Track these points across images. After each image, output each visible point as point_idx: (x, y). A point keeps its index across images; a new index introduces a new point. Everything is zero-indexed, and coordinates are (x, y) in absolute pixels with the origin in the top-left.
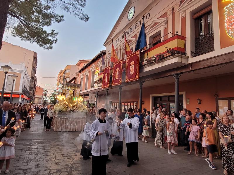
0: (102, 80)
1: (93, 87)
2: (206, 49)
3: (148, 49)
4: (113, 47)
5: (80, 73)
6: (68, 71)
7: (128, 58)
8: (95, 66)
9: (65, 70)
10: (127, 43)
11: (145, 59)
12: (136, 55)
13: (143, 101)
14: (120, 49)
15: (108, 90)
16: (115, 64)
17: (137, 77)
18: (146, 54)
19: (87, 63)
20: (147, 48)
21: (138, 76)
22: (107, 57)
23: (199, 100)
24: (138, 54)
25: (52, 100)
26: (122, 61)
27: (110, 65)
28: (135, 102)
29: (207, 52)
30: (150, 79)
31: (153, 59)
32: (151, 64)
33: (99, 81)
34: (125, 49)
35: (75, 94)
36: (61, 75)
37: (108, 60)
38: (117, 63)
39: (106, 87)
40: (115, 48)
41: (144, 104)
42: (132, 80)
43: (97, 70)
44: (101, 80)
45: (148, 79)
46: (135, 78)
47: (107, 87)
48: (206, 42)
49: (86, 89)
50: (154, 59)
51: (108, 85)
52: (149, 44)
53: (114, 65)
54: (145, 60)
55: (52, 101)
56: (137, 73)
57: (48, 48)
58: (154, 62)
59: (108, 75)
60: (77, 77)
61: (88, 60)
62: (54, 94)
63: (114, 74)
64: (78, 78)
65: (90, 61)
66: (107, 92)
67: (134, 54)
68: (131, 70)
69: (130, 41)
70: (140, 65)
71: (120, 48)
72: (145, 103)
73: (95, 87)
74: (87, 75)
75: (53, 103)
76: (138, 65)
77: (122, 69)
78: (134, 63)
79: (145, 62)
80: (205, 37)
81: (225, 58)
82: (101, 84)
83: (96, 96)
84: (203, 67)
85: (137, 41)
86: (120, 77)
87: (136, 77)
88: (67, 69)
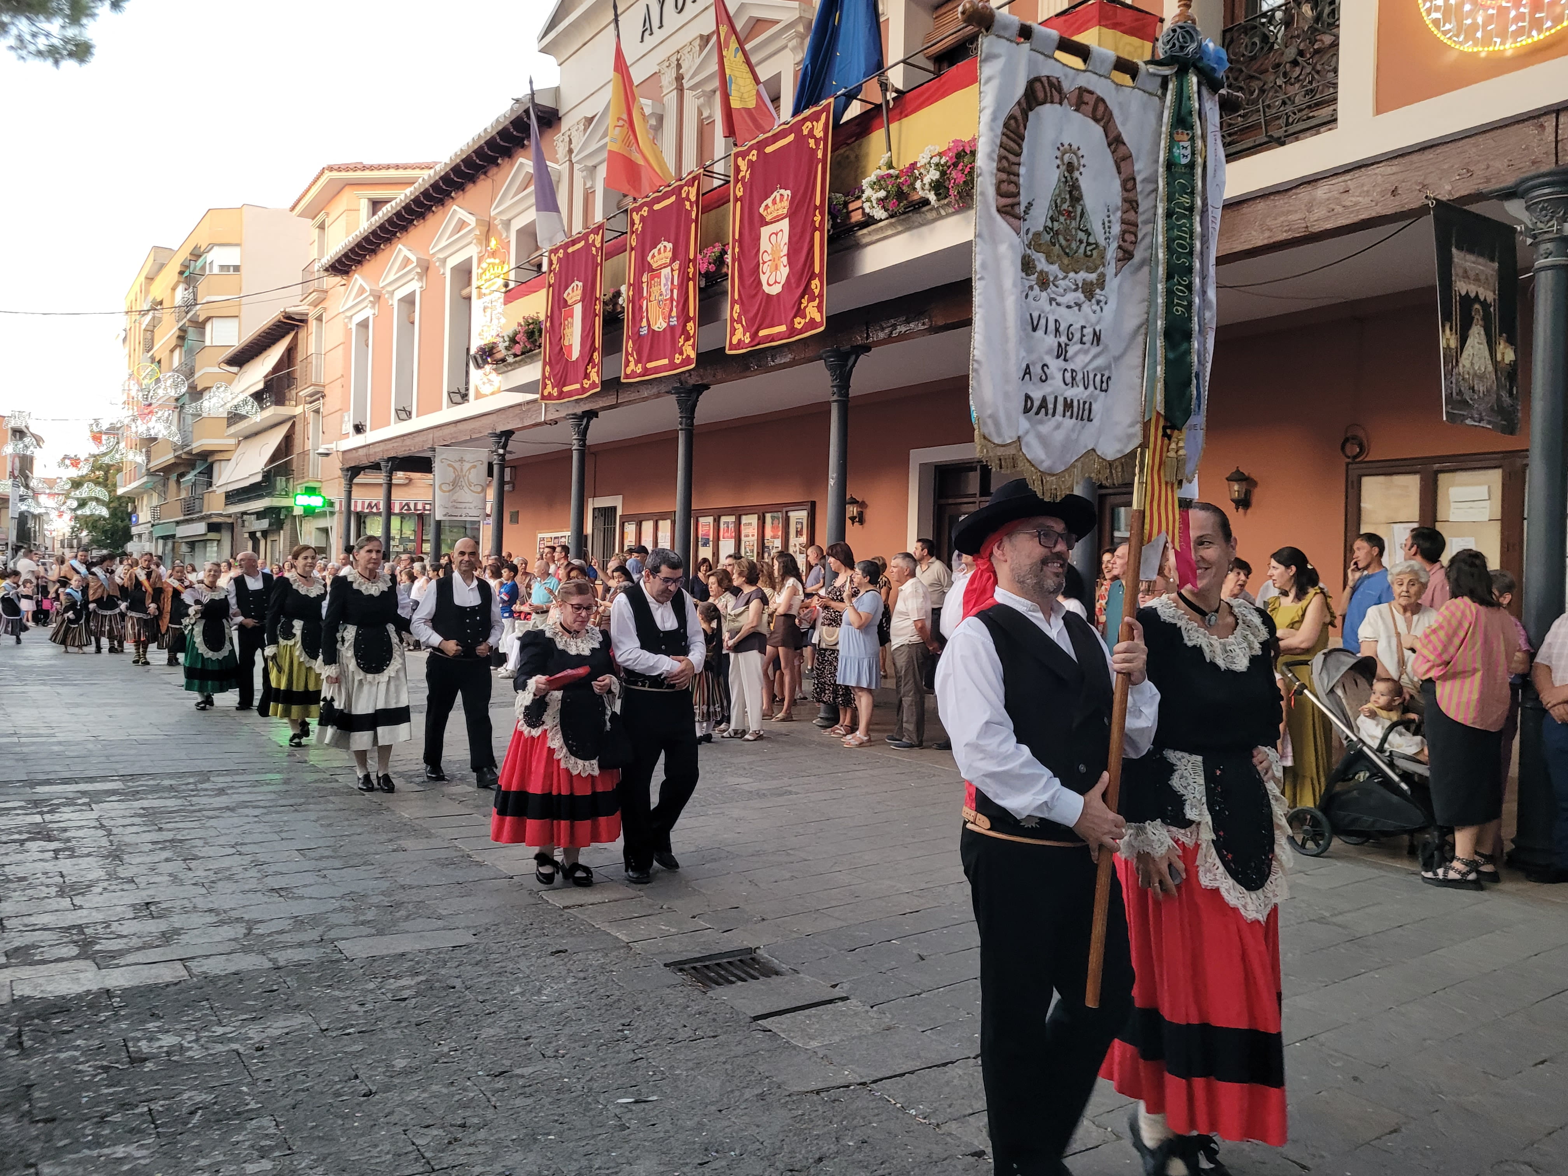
0: (545, 340)
1: (465, 397)
2: (1289, 109)
3: (891, 95)
4: (621, 65)
5: (336, 280)
6: (218, 257)
7: (743, 164)
8: (471, 220)
9: (196, 254)
10: (734, 45)
11: (873, 178)
12: (801, 139)
13: (854, 502)
14: (680, 89)
15: (591, 414)
16: (645, 212)
17: (812, 311)
18: (877, 138)
19: (401, 196)
20: (884, 87)
21: (819, 308)
22: (576, 147)
23: (1239, 477)
24: (819, 133)
25: (87, 511)
26: (693, 191)
27: (598, 217)
28: (797, 505)
29: (1296, 136)
30: (902, 329)
31: (927, 180)
32: (916, 218)
33: (517, 349)
34: (716, 83)
35: (305, 453)
36: (159, 290)
37: (578, 176)
38: (658, 200)
39: (570, 394)
40: (638, 75)
41: (861, 521)
42: (772, 338)
43: (493, 254)
44: (530, 335)
45: (894, 327)
46: (799, 323)
47: (584, 390)
48: (1295, 63)
49: (404, 413)
50: (934, 175)
51: (594, 377)
52: (901, 57)
53: (636, 218)
54: (872, 186)
55: (92, 523)
56: (808, 284)
57: (53, 54)
58: (932, 197)
59: (588, 297)
60: (313, 313)
61: (413, 167)
62: (106, 460)
63: (637, 286)
64: (319, 319)
65: (425, 178)
66: (583, 434)
67: (791, 137)
68: (766, 257)
69: (758, 25)
70: (834, 226)
71: (679, 78)
72: (868, 514)
73: (479, 396)
74: (409, 300)
75: (97, 543)
76: (818, 218)
77: (702, 247)
78: (786, 203)
79: (869, 200)
80: (1288, 23)
81: (1400, 177)
82: (532, 372)
83: (490, 473)
84: (1260, 243)
85: (808, 27)
86: (684, 317)
87: (800, 312)
88: (212, 246)
